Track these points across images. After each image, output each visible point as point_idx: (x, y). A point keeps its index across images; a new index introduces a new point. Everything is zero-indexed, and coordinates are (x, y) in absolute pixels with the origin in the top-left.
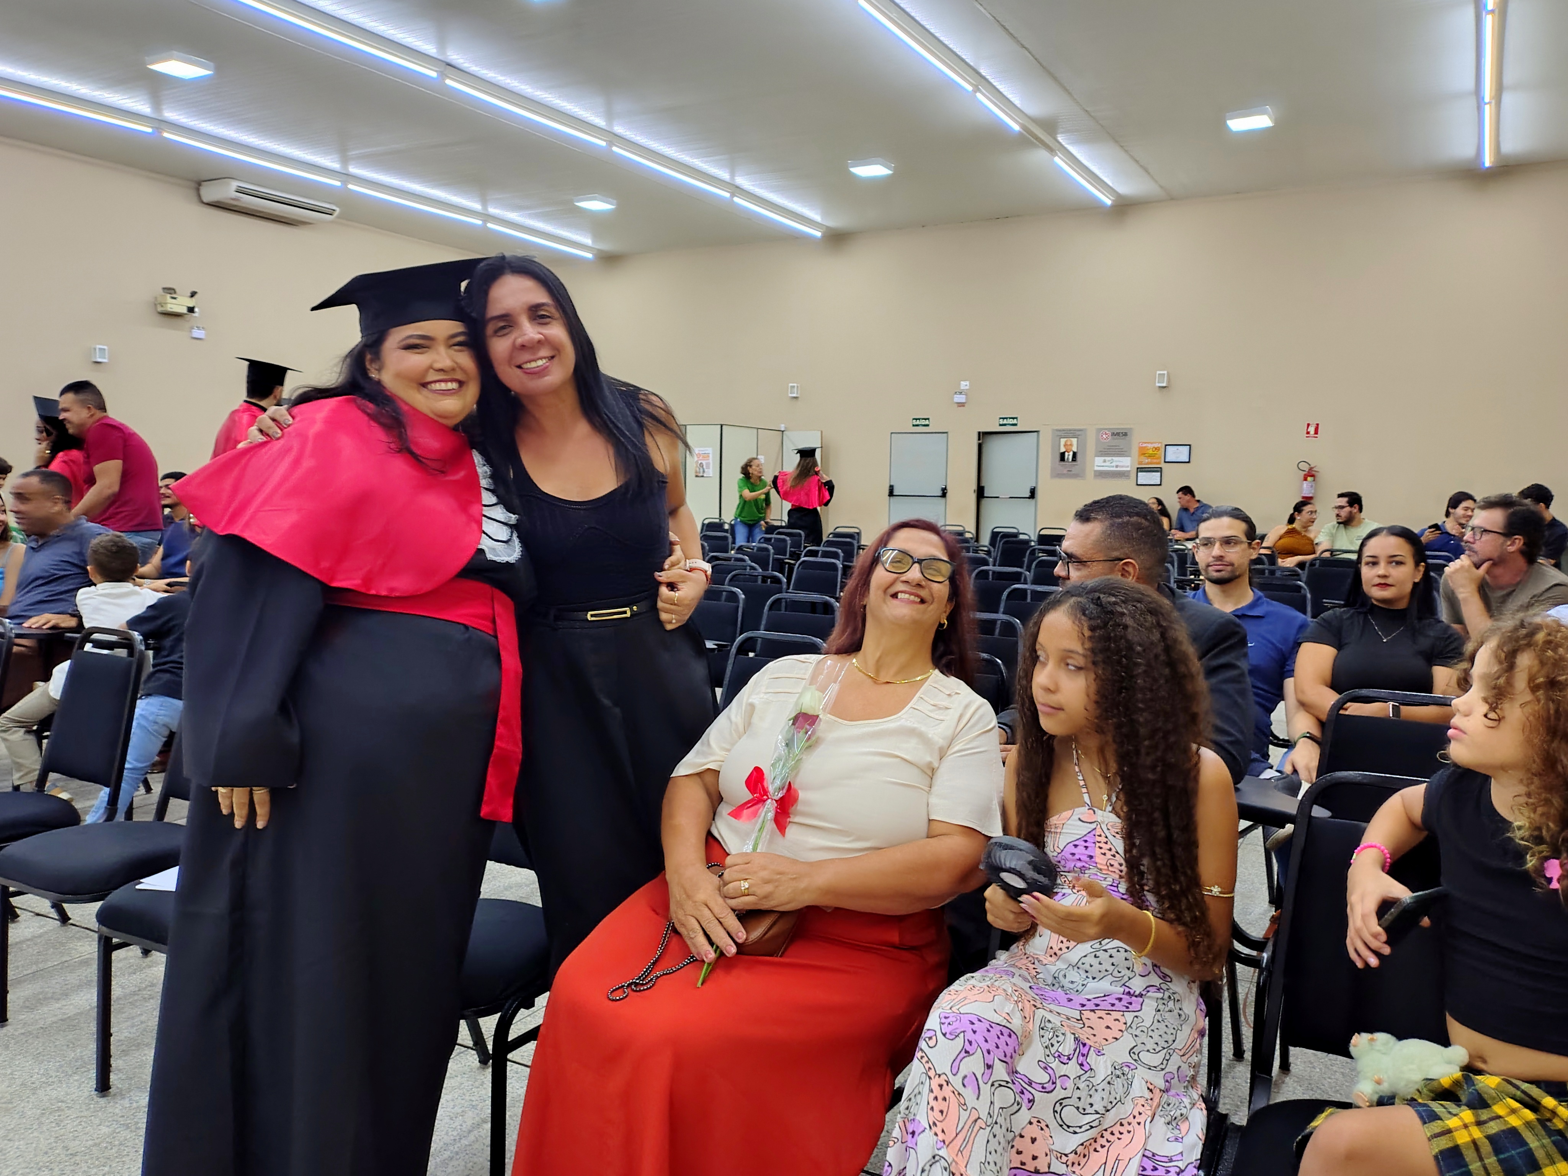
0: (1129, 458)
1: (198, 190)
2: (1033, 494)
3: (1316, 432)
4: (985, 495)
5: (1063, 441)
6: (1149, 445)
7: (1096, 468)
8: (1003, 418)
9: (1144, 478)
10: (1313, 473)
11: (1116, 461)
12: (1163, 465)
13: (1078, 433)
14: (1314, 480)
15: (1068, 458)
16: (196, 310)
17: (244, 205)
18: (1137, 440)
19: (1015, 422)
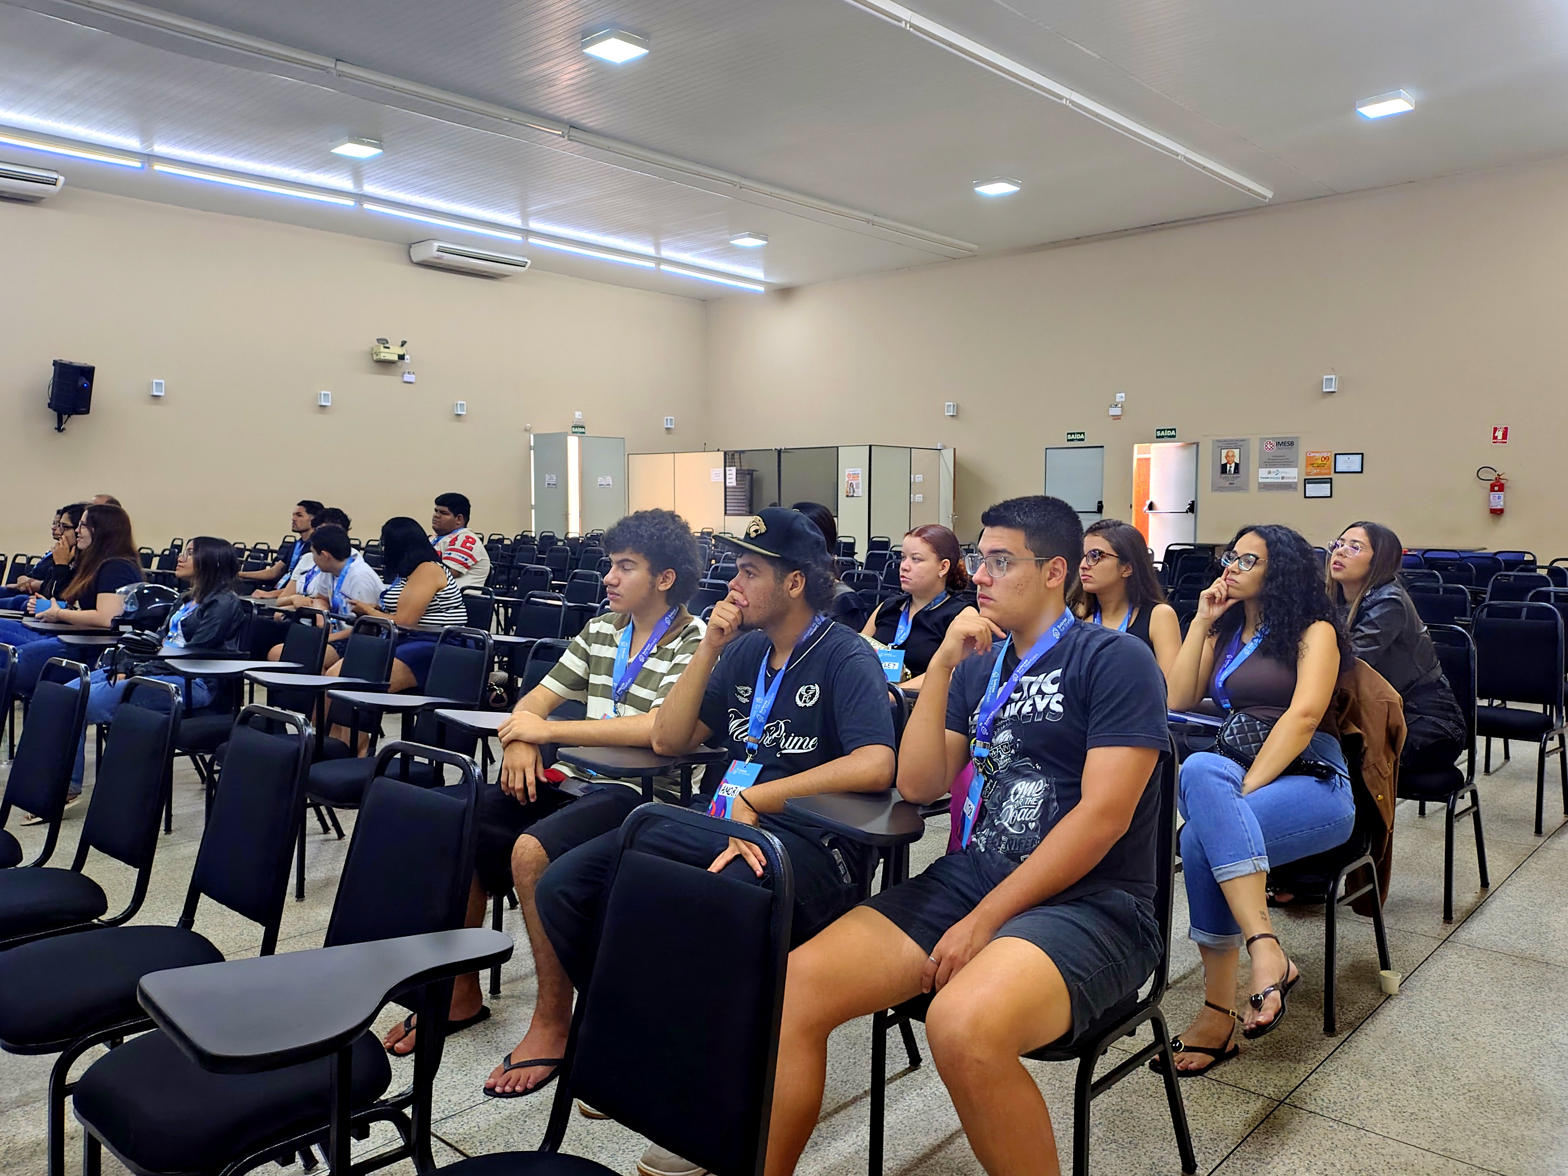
0: (1296, 469)
1: (409, 252)
2: (1192, 508)
3: (1505, 436)
5: (1224, 452)
6: (1318, 455)
7: (1261, 480)
8: (1161, 430)
9: (1312, 490)
10: (1503, 481)
11: (1282, 473)
12: (1333, 475)
15: (1230, 470)
16: (407, 357)
18: (1304, 449)
19: (1173, 433)
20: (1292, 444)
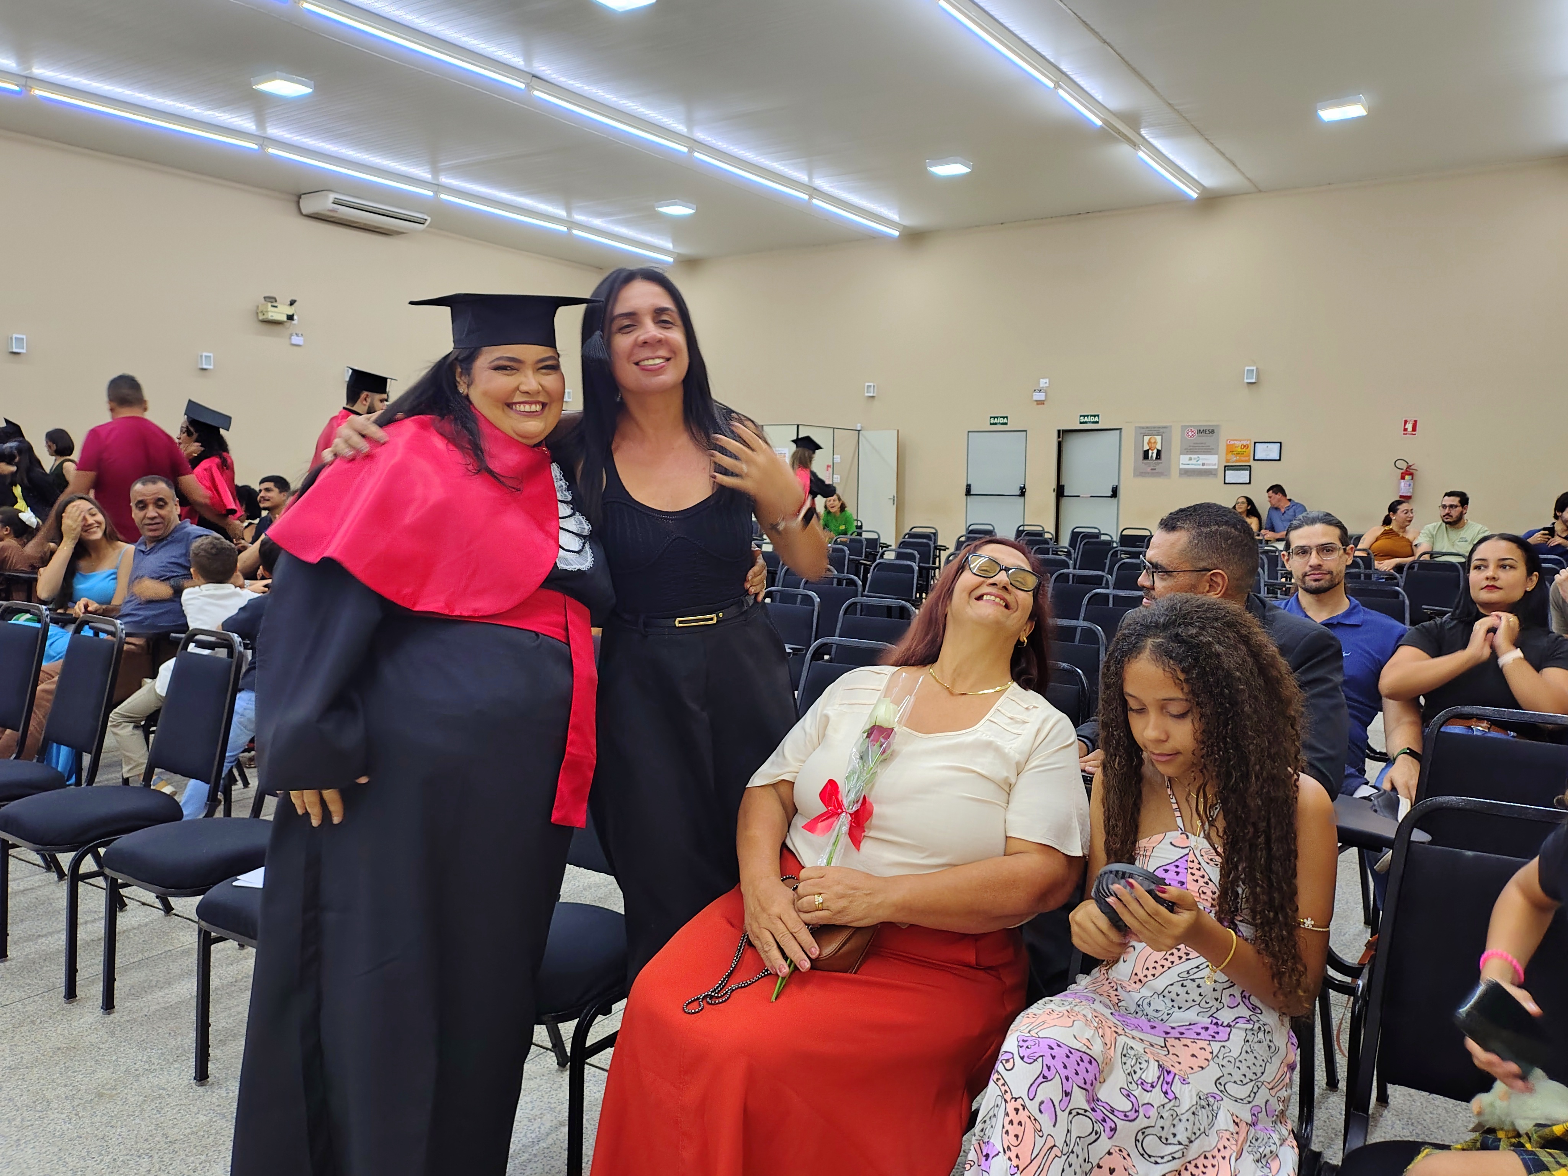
0: (1216, 456)
1: (298, 203)
2: (1115, 493)
3: (1414, 429)
4: (1065, 494)
5: (1146, 439)
6: (1237, 443)
7: (1182, 467)
8: (1084, 416)
9: (1231, 476)
10: (1411, 471)
11: (1203, 459)
12: (1252, 463)
13: (1162, 430)
14: (1412, 479)
15: (1152, 456)
16: (295, 317)
17: (341, 216)
18: (1224, 437)
19: (1096, 419)
20: (1213, 432)
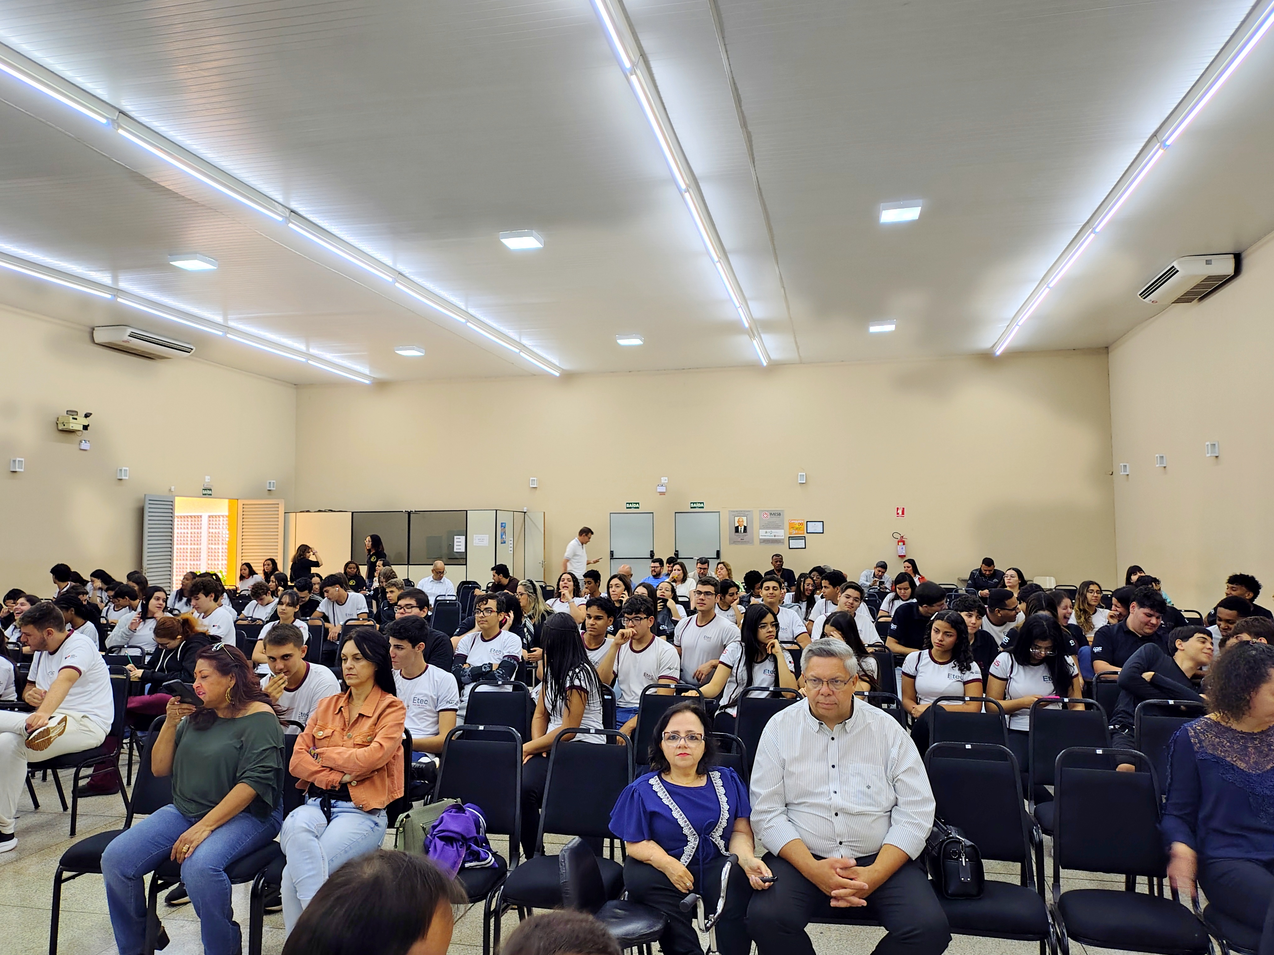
0: (783, 530)
1: (92, 334)
3: (903, 513)
5: (737, 519)
6: (796, 522)
7: (761, 537)
8: (693, 503)
9: (793, 543)
10: (903, 539)
11: (774, 532)
12: (806, 535)
13: (747, 513)
14: (905, 544)
15: (741, 531)
16: (89, 428)
17: (131, 347)
18: (787, 518)
19: (702, 505)
20: (780, 514)
